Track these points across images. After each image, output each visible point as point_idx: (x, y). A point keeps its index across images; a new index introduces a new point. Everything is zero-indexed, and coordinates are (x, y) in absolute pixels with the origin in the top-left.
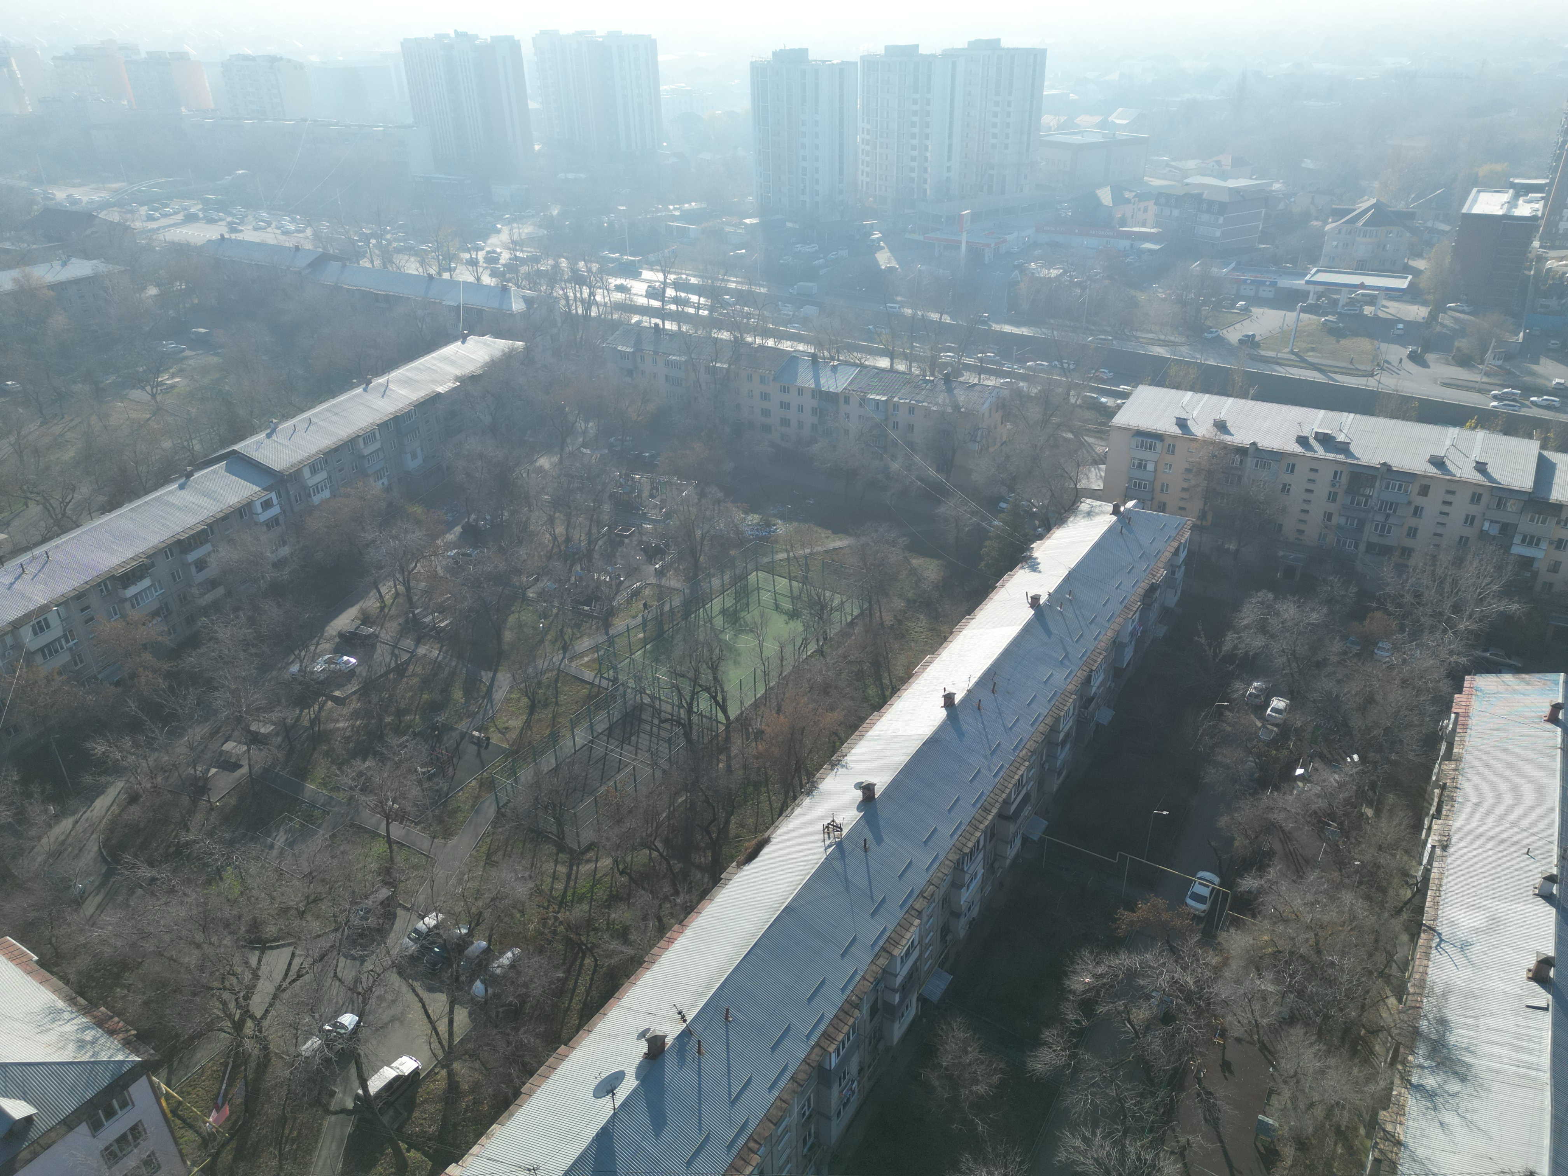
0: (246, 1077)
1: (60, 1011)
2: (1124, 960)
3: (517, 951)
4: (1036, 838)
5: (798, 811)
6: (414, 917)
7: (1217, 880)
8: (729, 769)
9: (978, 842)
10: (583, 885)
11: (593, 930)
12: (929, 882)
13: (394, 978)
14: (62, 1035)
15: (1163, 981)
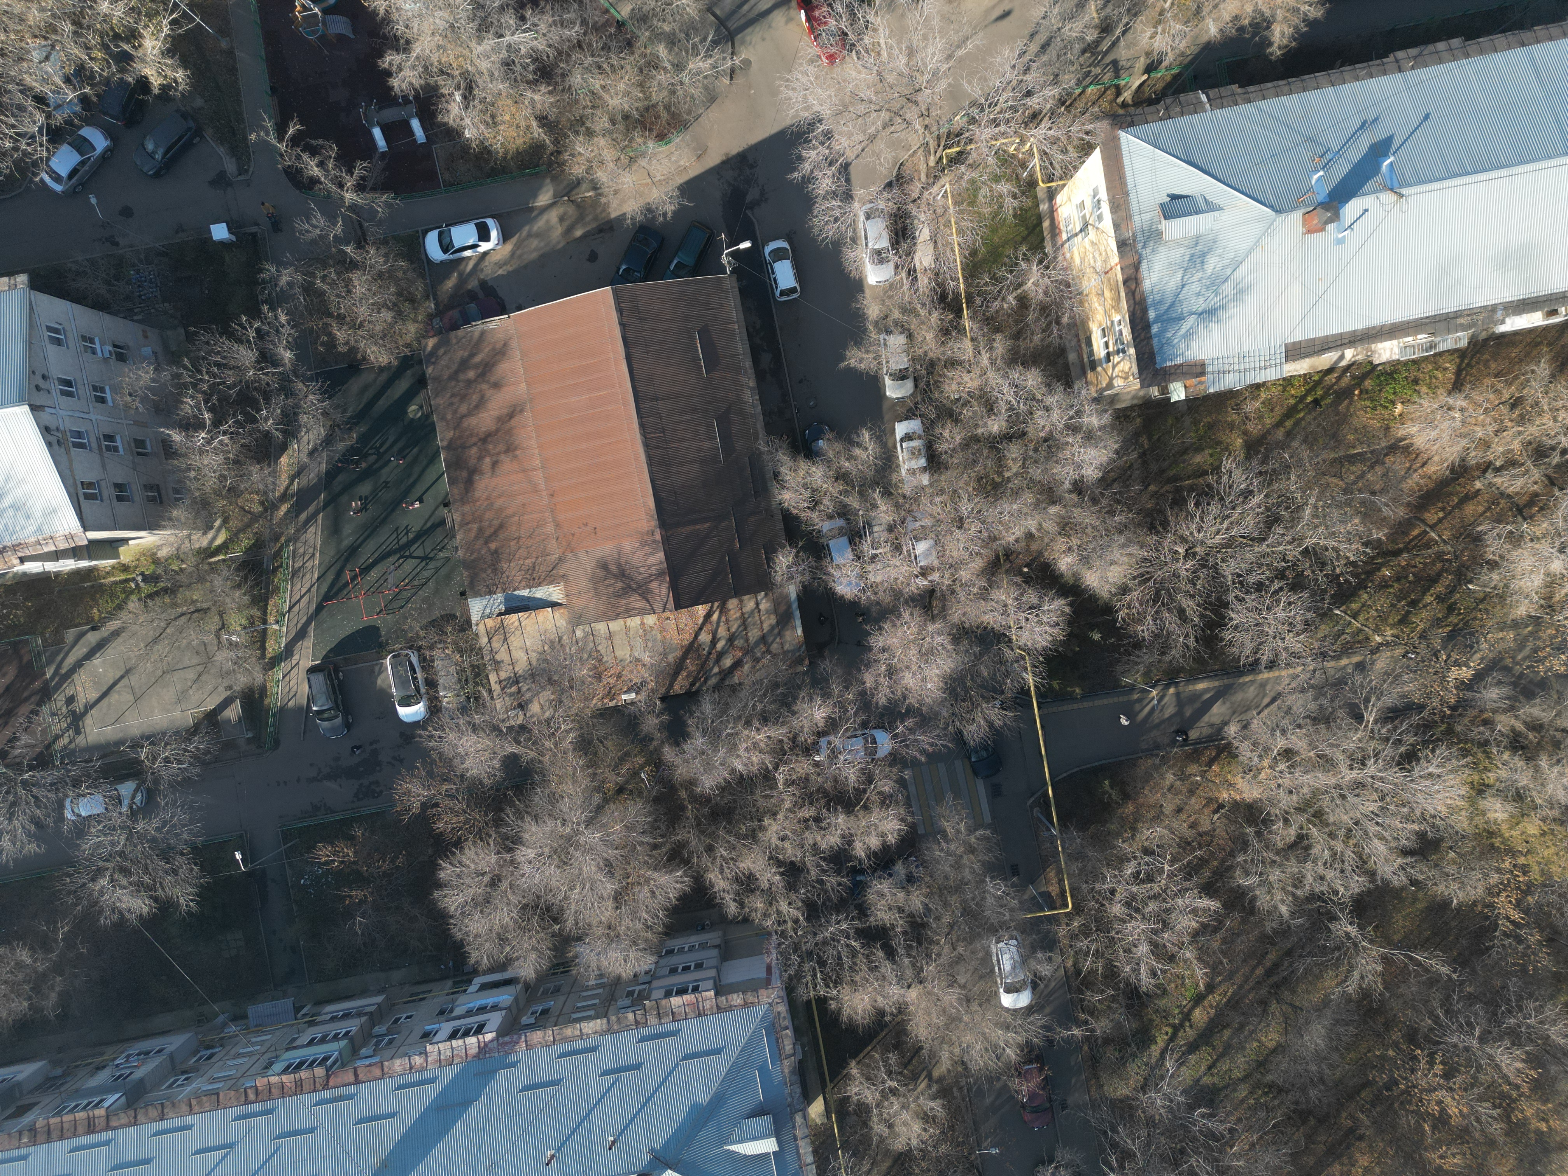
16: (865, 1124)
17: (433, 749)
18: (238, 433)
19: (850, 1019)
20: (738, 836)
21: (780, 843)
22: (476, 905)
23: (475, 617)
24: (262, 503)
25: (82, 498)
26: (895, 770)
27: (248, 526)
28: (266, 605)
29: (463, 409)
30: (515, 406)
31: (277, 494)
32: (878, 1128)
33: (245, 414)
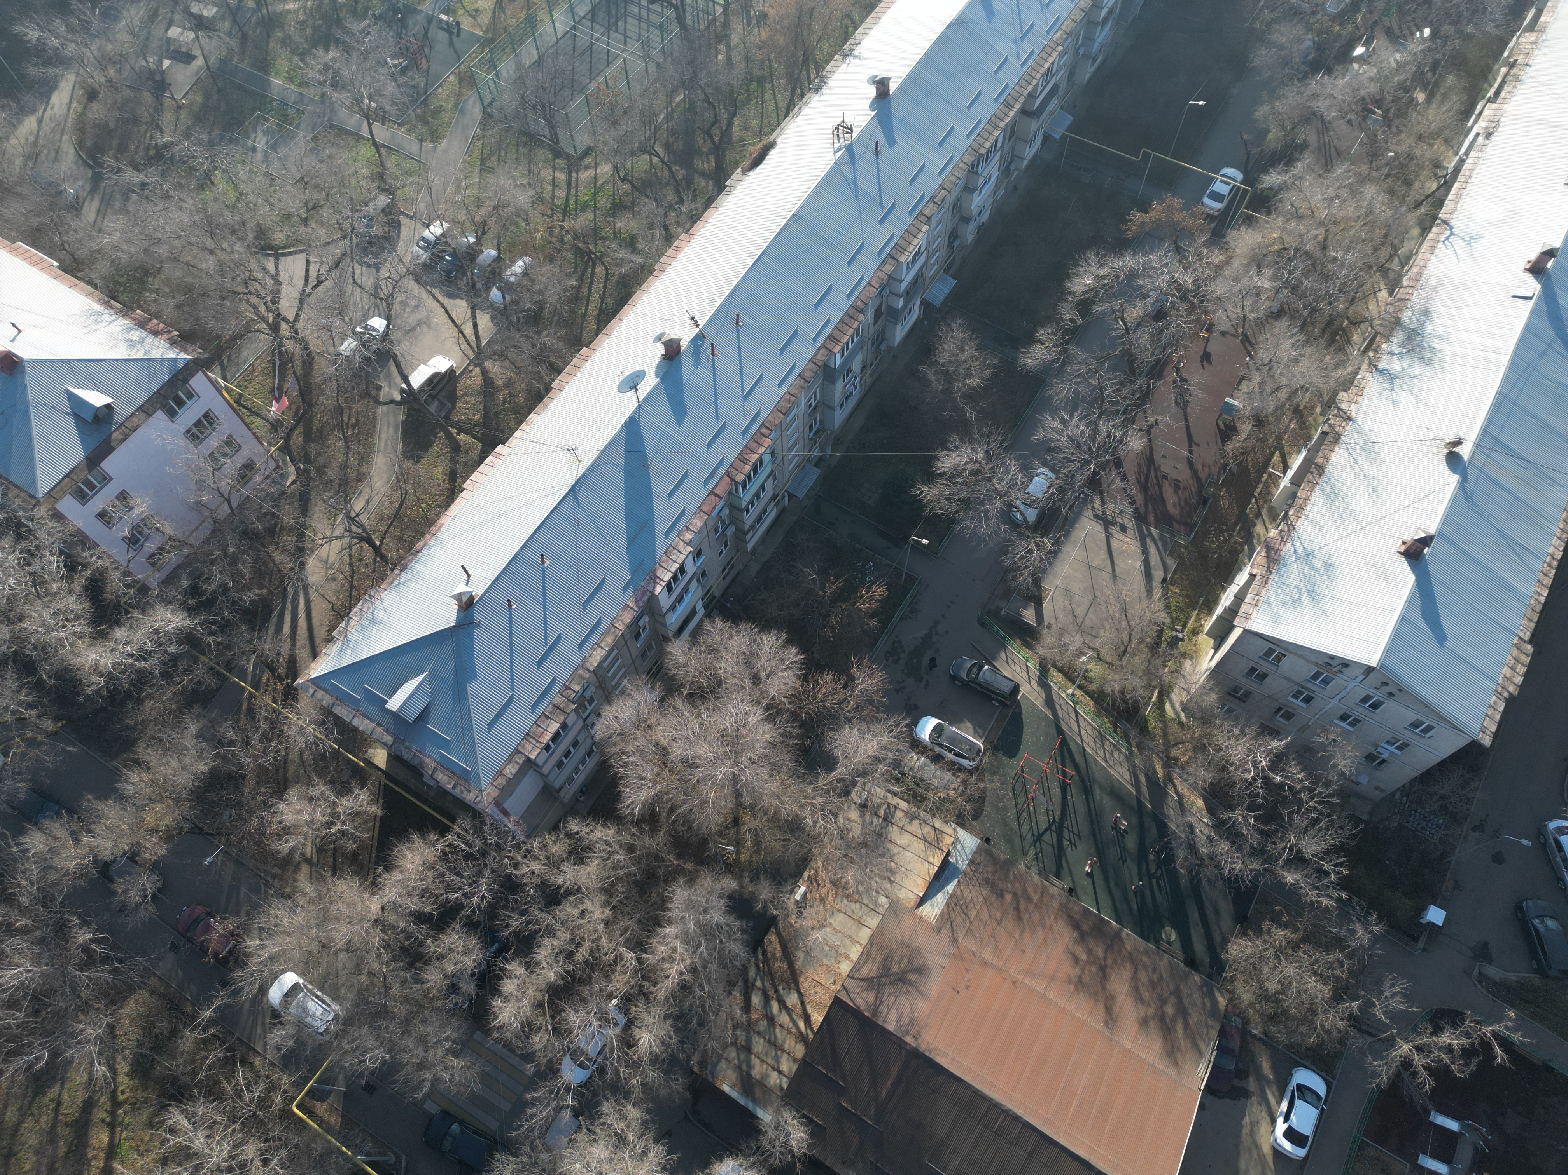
0: (295, 373)
1: (100, 314)
2: (1128, 261)
3: (528, 259)
4: (1057, 136)
5: (806, 110)
6: (419, 225)
7: (1240, 176)
8: (729, 62)
9: (996, 142)
10: (585, 195)
11: (600, 238)
12: (942, 187)
13: (413, 285)
14: (110, 335)
15: (1162, 282)
16: (332, 782)
17: (888, 719)
18: (1247, 788)
19: (410, 841)
20: (619, 879)
21: (582, 907)
22: (752, 654)
23: (962, 833)
24: (1176, 759)
25: (1272, 646)
26: (544, 1061)
27: (1165, 735)
28: (1092, 699)
29: (1143, 976)
30: (1115, 1021)
31: (1175, 776)
32: (321, 789)
33: (1260, 807)
